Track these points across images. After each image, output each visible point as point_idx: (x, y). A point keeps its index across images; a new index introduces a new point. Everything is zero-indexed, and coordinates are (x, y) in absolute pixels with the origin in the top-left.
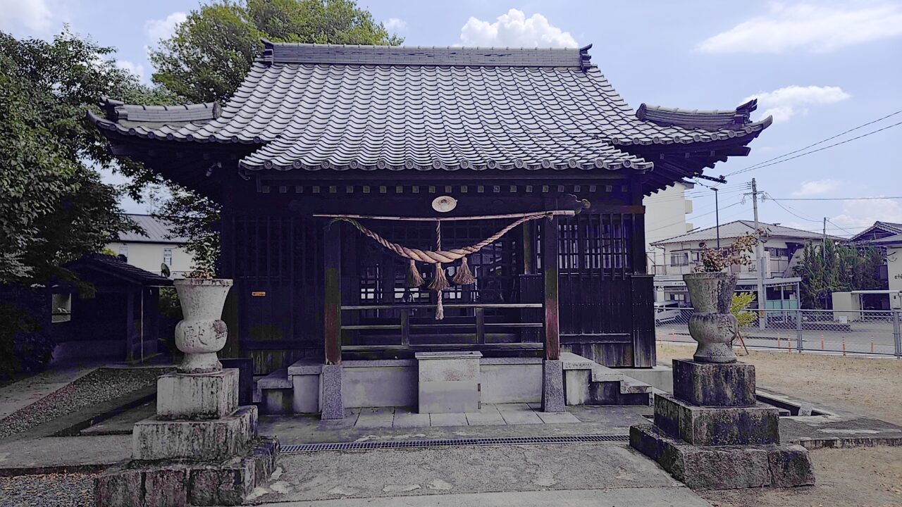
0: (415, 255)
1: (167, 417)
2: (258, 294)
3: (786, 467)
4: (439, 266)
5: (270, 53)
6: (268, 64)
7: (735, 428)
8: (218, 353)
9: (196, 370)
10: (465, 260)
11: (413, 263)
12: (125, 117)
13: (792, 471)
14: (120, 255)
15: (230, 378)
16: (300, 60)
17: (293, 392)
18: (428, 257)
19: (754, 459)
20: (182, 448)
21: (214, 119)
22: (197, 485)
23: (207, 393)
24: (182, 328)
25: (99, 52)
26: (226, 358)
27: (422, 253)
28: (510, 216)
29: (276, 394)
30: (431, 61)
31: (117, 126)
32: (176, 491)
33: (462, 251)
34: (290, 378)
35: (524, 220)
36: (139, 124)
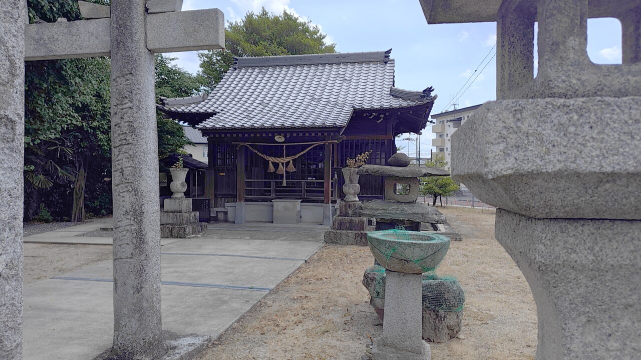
0: (271, 159)
1: (167, 212)
2: (222, 174)
3: (361, 238)
4: (280, 164)
5: (236, 63)
6: (235, 69)
7: (348, 224)
8: (184, 193)
9: (176, 198)
10: (291, 162)
11: (270, 162)
12: (168, 104)
13: (363, 240)
14: (189, 154)
15: (187, 201)
16: (250, 65)
17: (227, 213)
18: (276, 160)
19: (350, 234)
20: (170, 221)
21: (203, 101)
22: (173, 231)
23: (178, 205)
24: (172, 183)
25: (170, 60)
26: (187, 194)
27: (273, 158)
28: (310, 143)
29: (221, 213)
30: (309, 62)
31: (165, 108)
32: (167, 233)
33: (290, 158)
34: (226, 207)
35: (316, 145)
36: (173, 106)
